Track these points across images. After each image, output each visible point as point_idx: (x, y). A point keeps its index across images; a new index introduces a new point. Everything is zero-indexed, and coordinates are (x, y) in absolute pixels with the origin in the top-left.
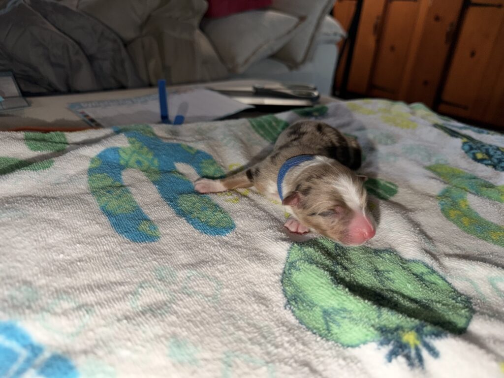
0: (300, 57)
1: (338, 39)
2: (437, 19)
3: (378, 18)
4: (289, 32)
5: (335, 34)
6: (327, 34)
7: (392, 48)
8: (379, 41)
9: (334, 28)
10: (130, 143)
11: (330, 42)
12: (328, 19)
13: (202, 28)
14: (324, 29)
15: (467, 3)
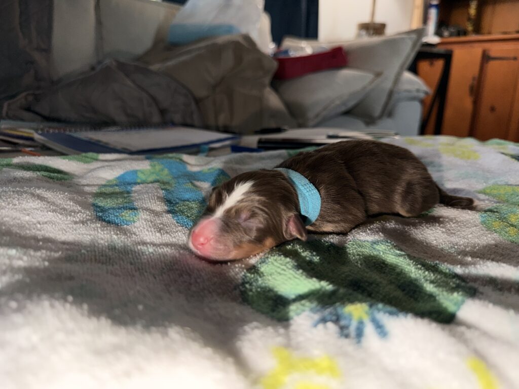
0: (377, 111)
1: (422, 95)
3: (474, 79)
5: (418, 91)
6: (409, 91)
7: (493, 109)
8: (476, 102)
9: (417, 84)
10: (151, 165)
11: (413, 99)
12: (408, 75)
14: (404, 85)
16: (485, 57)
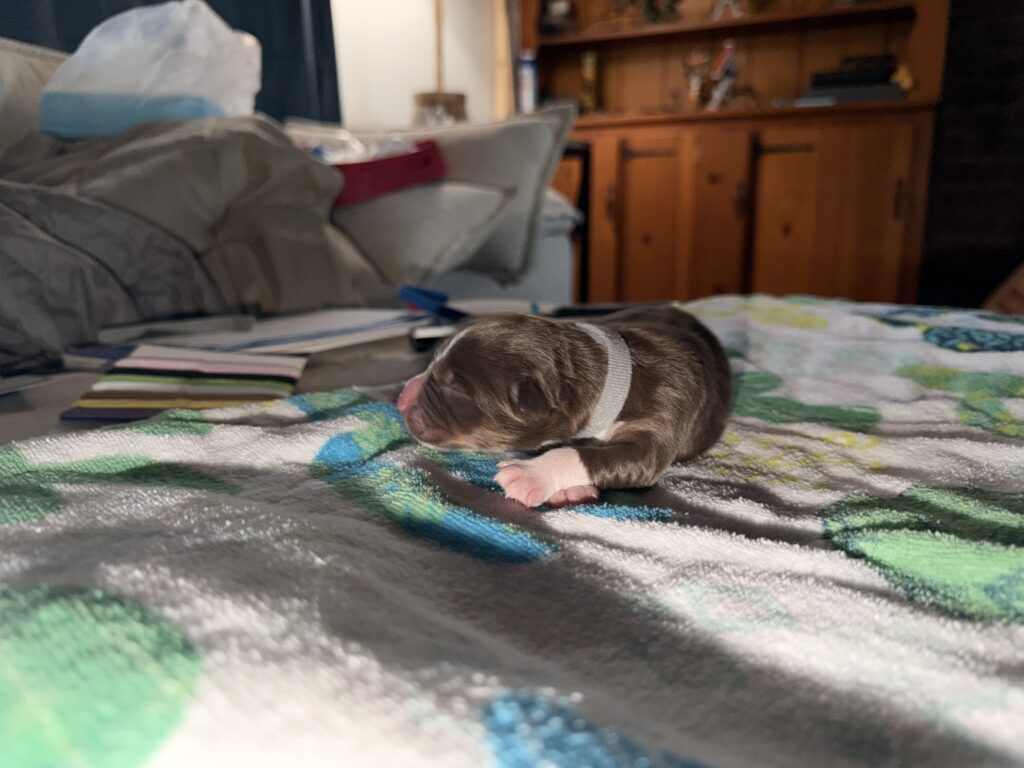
0: (515, 260)
1: (568, 225)
2: (714, 179)
5: (563, 217)
6: (550, 219)
7: (647, 239)
8: (620, 229)
9: (559, 206)
11: (554, 233)
12: (551, 195)
13: (333, 222)
14: (547, 211)
15: (757, 150)
16: (625, 153)
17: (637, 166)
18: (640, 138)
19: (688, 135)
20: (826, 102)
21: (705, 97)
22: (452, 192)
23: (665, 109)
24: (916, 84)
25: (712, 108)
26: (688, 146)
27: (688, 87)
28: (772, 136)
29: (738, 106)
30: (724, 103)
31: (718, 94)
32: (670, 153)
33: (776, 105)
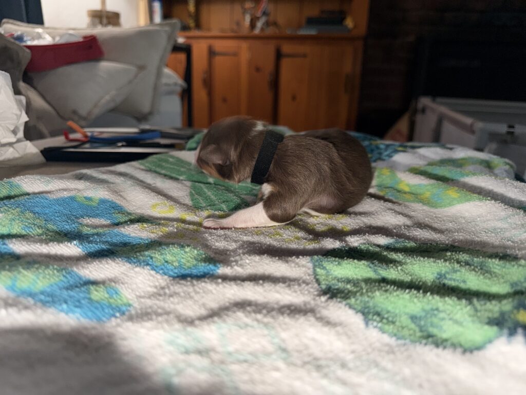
2: (258, 69)
3: (204, 73)
4: (130, 82)
5: (176, 84)
6: (166, 85)
7: (225, 100)
8: (210, 94)
11: (170, 93)
12: (167, 71)
15: (279, 55)
16: (212, 53)
17: (218, 60)
18: (219, 45)
19: (244, 45)
20: (312, 32)
21: (253, 25)
22: (105, 65)
23: (232, 31)
24: (355, 27)
25: (257, 31)
26: (244, 50)
27: (244, 19)
28: (287, 48)
29: (270, 31)
30: (262, 29)
31: (259, 24)
32: (235, 54)
33: (288, 32)
